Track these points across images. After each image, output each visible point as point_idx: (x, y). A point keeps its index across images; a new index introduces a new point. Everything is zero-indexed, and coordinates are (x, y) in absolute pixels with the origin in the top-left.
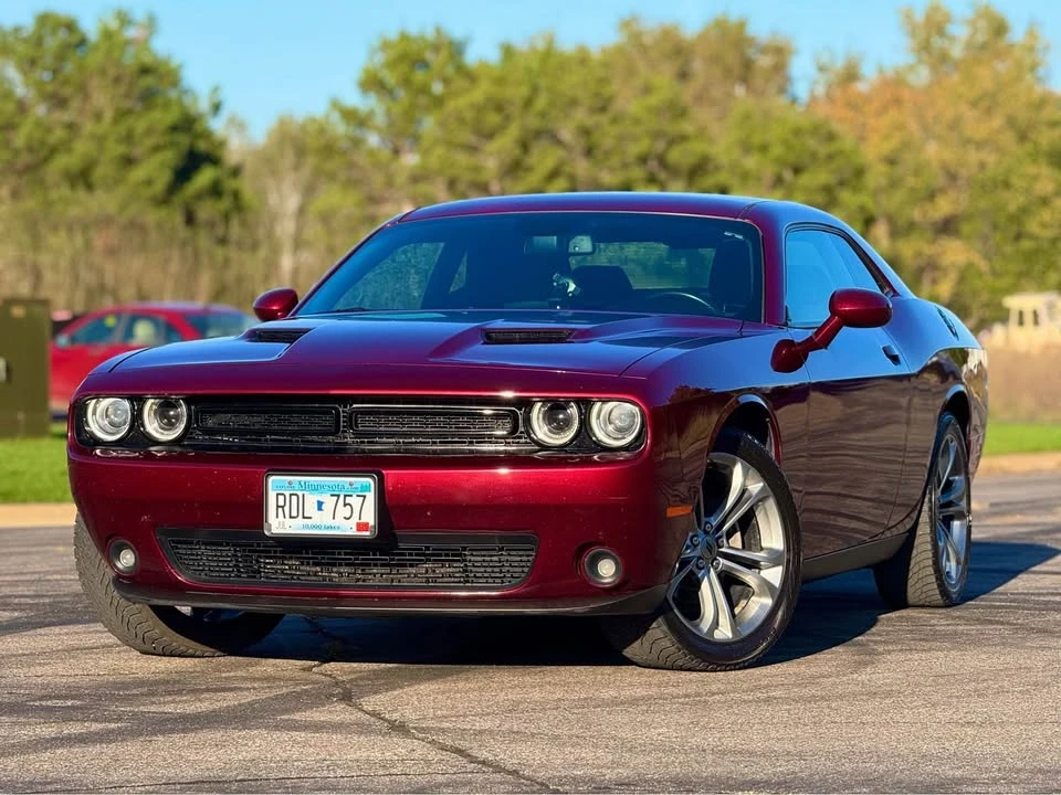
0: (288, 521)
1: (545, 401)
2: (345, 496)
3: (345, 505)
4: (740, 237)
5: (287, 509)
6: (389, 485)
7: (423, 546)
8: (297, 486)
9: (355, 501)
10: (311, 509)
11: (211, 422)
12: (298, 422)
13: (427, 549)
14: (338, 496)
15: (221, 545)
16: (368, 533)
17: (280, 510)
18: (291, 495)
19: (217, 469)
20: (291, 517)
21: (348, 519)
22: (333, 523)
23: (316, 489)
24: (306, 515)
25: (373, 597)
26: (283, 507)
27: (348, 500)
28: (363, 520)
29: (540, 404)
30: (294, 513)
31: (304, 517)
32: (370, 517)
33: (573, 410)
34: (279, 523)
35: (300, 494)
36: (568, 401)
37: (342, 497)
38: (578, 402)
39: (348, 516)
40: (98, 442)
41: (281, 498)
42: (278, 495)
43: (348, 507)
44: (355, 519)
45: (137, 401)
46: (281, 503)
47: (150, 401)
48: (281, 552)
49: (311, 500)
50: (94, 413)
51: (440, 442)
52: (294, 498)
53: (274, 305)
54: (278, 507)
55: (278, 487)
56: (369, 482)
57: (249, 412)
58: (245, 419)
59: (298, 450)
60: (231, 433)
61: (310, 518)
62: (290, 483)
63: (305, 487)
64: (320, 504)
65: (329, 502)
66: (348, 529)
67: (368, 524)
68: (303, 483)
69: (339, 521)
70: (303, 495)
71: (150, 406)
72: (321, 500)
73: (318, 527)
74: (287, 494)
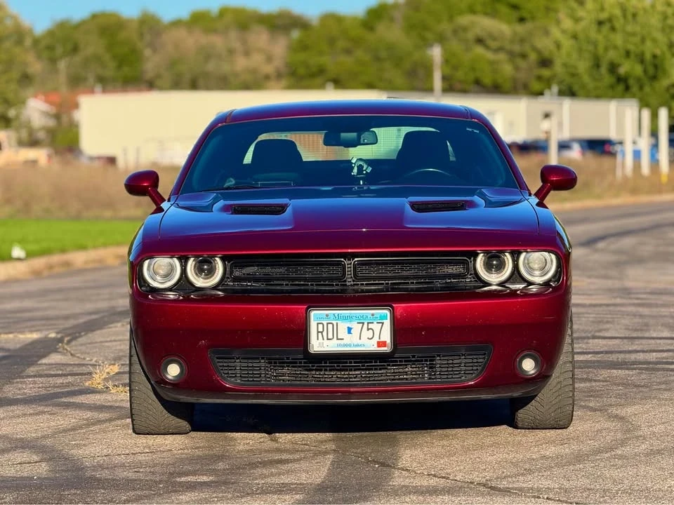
0: (326, 342)
2: (368, 323)
3: (368, 329)
5: (325, 334)
6: (398, 314)
7: (410, 355)
8: (332, 317)
9: (376, 327)
10: (343, 332)
13: (414, 357)
14: (363, 323)
16: (385, 349)
17: (320, 334)
18: (328, 324)
19: (266, 307)
20: (328, 339)
21: (372, 338)
22: (360, 342)
23: (345, 318)
24: (339, 337)
26: (322, 332)
27: (370, 326)
28: (382, 340)
29: (481, 255)
30: (330, 336)
31: (338, 339)
32: (387, 336)
34: (318, 344)
35: (334, 322)
37: (366, 324)
38: (512, 253)
39: (370, 337)
40: (154, 290)
41: (320, 326)
42: (318, 324)
43: (371, 331)
44: (376, 339)
45: (184, 260)
46: (320, 330)
47: (192, 259)
49: (343, 326)
50: (149, 269)
52: (330, 326)
54: (318, 332)
55: (318, 318)
56: (386, 312)
57: (272, 265)
60: (256, 280)
61: (343, 339)
62: (327, 315)
63: (338, 318)
64: (349, 330)
65: (356, 328)
66: (370, 346)
67: (386, 342)
68: (336, 315)
69: (364, 340)
70: (337, 324)
71: (191, 263)
72: (350, 326)
73: (350, 345)
74: (325, 323)
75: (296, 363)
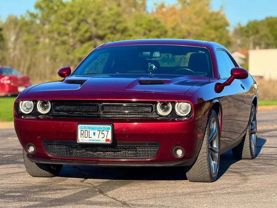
0: (84, 139)
1: (161, 102)
2: (102, 131)
3: (102, 134)
4: (204, 52)
5: (84, 135)
6: (115, 128)
7: (124, 146)
8: (87, 128)
9: (105, 133)
10: (91, 135)
11: (58, 108)
12: (85, 109)
13: (126, 147)
14: (100, 131)
15: (62, 145)
16: (109, 142)
17: (82, 135)
18: (85, 131)
19: (62, 123)
20: (85, 137)
21: (103, 138)
22: (98, 139)
23: (93, 129)
24: (90, 137)
25: (109, 161)
26: (83, 134)
27: (103, 132)
28: (108, 138)
29: (159, 103)
30: (86, 136)
31: (89, 137)
32: (110, 137)
33: (170, 105)
34: (81, 139)
35: (88, 130)
36: (168, 102)
38: (171, 103)
39: (103, 137)
40: (23, 114)
41: (82, 131)
42: (81, 130)
43: (103, 134)
44: (105, 138)
45: (35, 102)
46: (82, 133)
47: (39, 102)
48: (80, 147)
49: (92, 132)
50: (22, 105)
51: (129, 115)
52: (86, 132)
53: (64, 72)
54: (81, 134)
55: (81, 128)
56: (110, 127)
57: (70, 105)
58: (68, 107)
59: (85, 117)
60: (64, 111)
61: (91, 138)
62: (85, 127)
63: (90, 128)
64: (94, 133)
65: (97, 133)
66: (103, 141)
67: (109, 139)
68: (89, 127)
69: (100, 138)
70: (89, 131)
71: (39, 103)
72: (95, 132)
73: (94, 140)
74: (84, 130)
75: (77, 147)
